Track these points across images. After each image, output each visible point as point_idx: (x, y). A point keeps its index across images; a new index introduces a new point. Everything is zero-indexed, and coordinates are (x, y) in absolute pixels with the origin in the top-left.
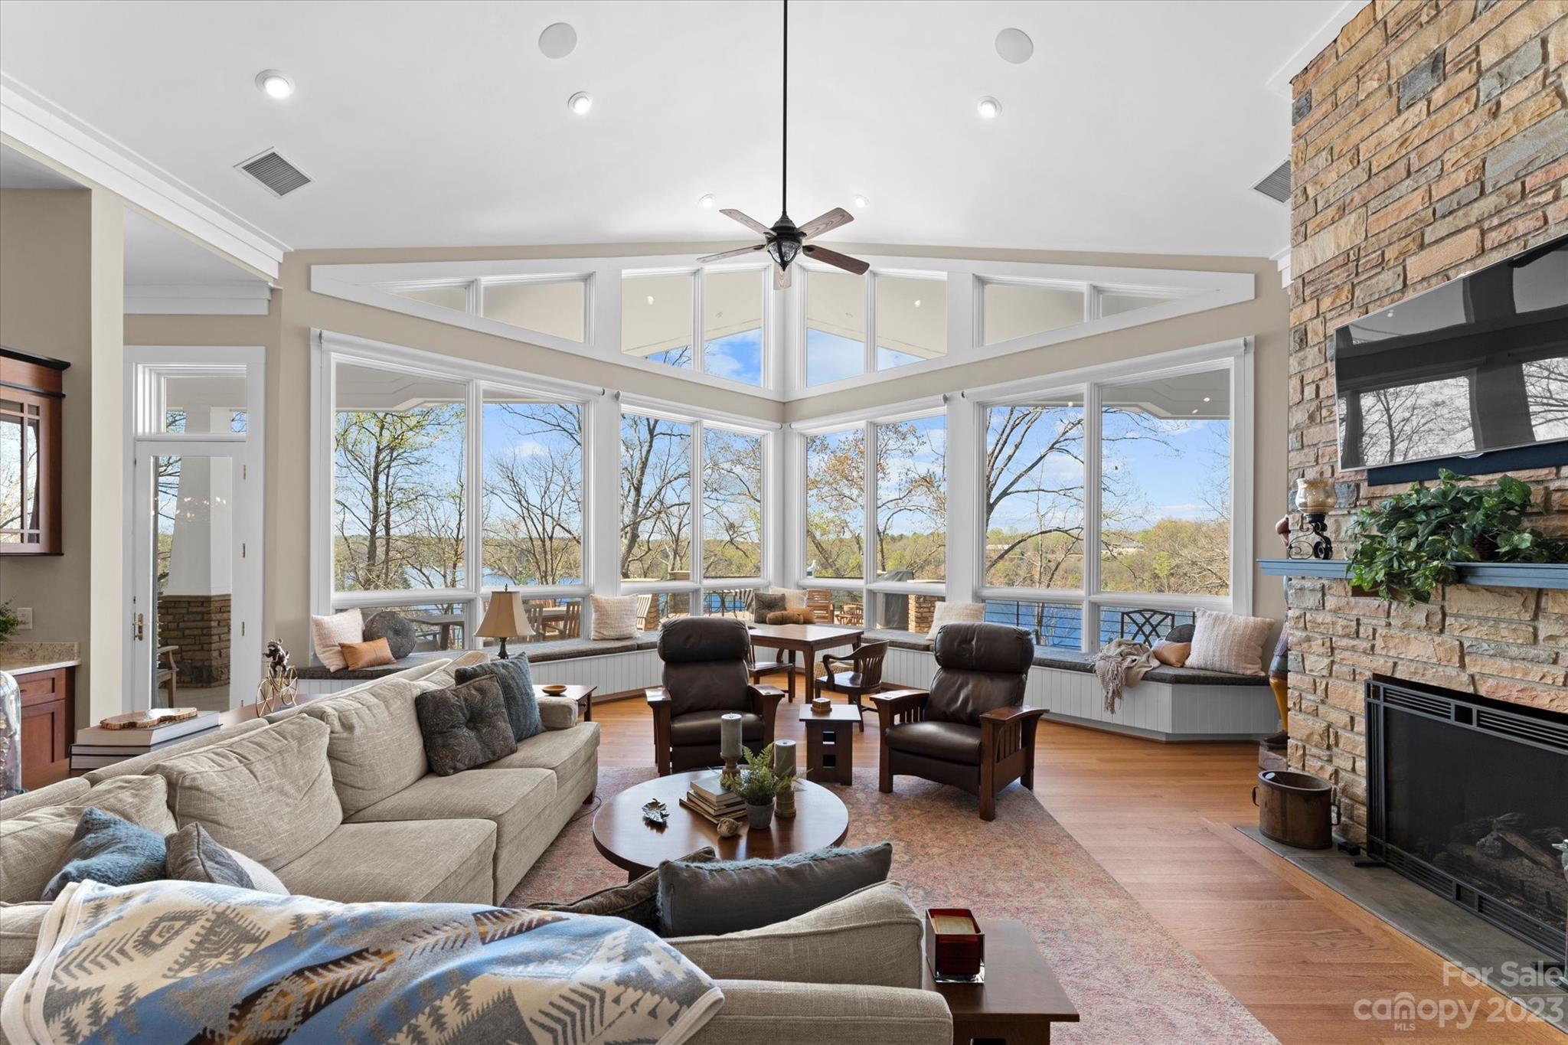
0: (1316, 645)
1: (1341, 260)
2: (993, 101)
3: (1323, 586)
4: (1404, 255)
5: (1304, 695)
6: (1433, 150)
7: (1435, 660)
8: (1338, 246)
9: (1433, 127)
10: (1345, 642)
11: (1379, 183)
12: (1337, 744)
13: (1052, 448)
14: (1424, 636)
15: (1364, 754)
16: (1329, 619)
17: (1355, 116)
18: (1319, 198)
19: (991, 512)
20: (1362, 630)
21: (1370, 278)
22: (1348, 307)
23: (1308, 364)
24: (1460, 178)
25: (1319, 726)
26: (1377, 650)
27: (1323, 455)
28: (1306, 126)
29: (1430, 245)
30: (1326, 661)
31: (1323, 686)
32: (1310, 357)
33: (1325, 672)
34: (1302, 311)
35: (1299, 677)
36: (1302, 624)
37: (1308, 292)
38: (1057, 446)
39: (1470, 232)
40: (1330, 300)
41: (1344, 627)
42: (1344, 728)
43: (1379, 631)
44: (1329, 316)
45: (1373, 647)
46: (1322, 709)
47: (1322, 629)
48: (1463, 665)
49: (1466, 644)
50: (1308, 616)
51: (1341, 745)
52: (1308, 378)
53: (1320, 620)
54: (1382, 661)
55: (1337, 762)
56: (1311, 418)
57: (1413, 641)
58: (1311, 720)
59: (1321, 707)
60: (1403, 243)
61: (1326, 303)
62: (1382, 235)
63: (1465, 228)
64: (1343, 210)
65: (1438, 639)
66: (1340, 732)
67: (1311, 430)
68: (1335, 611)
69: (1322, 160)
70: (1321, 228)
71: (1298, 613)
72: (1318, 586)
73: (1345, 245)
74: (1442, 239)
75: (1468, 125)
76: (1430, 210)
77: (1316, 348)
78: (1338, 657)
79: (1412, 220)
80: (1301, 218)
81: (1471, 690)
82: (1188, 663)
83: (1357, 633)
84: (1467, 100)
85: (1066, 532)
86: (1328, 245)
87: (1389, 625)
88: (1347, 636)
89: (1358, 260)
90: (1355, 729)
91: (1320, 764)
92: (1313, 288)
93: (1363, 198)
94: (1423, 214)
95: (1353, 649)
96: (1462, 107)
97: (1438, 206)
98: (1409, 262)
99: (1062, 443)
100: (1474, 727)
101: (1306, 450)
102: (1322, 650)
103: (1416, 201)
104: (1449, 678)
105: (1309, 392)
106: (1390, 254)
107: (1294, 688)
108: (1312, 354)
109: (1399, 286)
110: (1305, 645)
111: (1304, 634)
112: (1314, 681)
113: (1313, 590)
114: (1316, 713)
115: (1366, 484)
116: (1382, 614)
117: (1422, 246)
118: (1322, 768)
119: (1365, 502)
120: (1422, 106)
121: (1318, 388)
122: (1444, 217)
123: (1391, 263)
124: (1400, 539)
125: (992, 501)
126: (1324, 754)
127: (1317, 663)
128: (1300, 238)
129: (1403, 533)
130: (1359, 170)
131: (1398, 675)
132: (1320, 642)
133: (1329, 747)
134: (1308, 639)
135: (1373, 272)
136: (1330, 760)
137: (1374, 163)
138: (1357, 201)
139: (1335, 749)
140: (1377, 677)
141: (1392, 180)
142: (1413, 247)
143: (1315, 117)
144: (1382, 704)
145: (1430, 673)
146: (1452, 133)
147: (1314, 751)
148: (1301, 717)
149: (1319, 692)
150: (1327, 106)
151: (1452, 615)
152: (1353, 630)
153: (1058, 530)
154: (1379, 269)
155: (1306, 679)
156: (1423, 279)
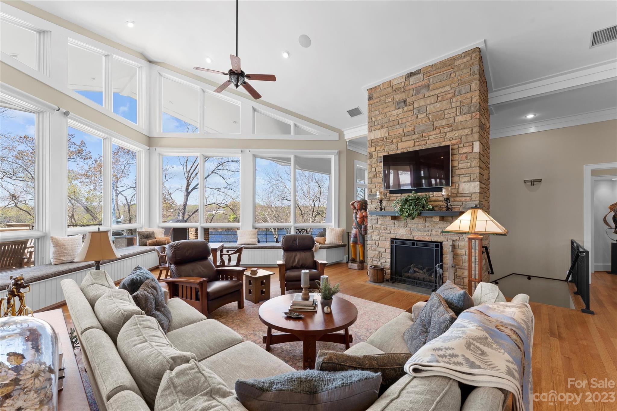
0: (376, 233)
1: (382, 139)
2: (288, 53)
3: (378, 218)
4: (397, 142)
5: (372, 246)
6: (404, 121)
7: (405, 233)
8: (381, 135)
9: (404, 115)
10: (384, 231)
11: (391, 124)
12: (381, 257)
13: (213, 172)
14: (403, 228)
15: (390, 258)
16: (379, 226)
17: (385, 105)
18: (376, 122)
19: (188, 195)
20: (388, 228)
21: (389, 145)
22: (384, 151)
23: (373, 162)
24: (410, 129)
25: (377, 253)
26: (392, 232)
27: (377, 186)
28: (372, 102)
29: (403, 141)
30: (379, 237)
31: (378, 243)
32: (374, 161)
33: (378, 239)
34: (371, 149)
35: (371, 241)
36: (372, 228)
37: (373, 144)
38: (215, 171)
39: (412, 141)
40: (379, 148)
41: (384, 228)
42: (383, 252)
43: (392, 228)
44: (379, 152)
45: (391, 232)
46: (377, 249)
47: (377, 229)
48: (411, 234)
49: (412, 229)
50: (373, 226)
51: (382, 257)
52: (373, 166)
53: (377, 226)
54: (393, 235)
55: (381, 261)
56: (374, 176)
57: (400, 230)
58: (374, 252)
59: (377, 248)
60: (398, 139)
61: (378, 148)
62: (392, 136)
63: (411, 140)
64: (382, 127)
65: (406, 229)
66: (382, 253)
67: (374, 179)
68: (380, 224)
69: (377, 112)
70: (376, 130)
71: (371, 225)
72: (376, 218)
73: (383, 136)
74: (406, 141)
75: (411, 118)
76: (404, 134)
77: (375, 159)
78: (381, 235)
79: (399, 135)
80: (371, 125)
81: (413, 239)
82: (326, 243)
83: (387, 229)
84: (411, 113)
85: (217, 204)
86: (378, 134)
87: (395, 226)
88: (384, 230)
89: (386, 140)
90: (386, 252)
91: (377, 262)
92: (374, 144)
93: (387, 126)
94: (402, 134)
95: (386, 233)
96: (410, 114)
97: (405, 133)
98: (399, 144)
99: (217, 171)
100: (416, 246)
101: (372, 184)
102: (377, 234)
103: (400, 131)
104: (408, 237)
105: (373, 170)
106: (395, 141)
107: (369, 244)
108: (374, 160)
109: (396, 149)
110: (373, 233)
111: (372, 230)
112: (375, 242)
113: (375, 219)
114: (376, 250)
115: (389, 193)
116: (393, 224)
117: (402, 141)
118: (377, 263)
119: (388, 198)
120: (401, 110)
121: (376, 169)
122: (406, 136)
123: (395, 143)
124: (408, 206)
125: (189, 190)
126: (378, 260)
127: (376, 237)
128: (370, 130)
129: (409, 205)
130: (386, 118)
131: (396, 238)
132: (377, 232)
133: (379, 258)
134: (373, 232)
135: (390, 144)
136: (379, 261)
137: (390, 119)
138: (386, 126)
139: (381, 258)
140: (392, 239)
141: (394, 124)
142: (400, 141)
143: (374, 101)
144: (395, 245)
145: (404, 236)
146: (408, 119)
147: (375, 259)
148: (371, 251)
149: (377, 244)
150: (378, 100)
151: (409, 223)
152: (386, 228)
153: (214, 203)
154: (392, 144)
155: (373, 241)
156: (402, 148)
